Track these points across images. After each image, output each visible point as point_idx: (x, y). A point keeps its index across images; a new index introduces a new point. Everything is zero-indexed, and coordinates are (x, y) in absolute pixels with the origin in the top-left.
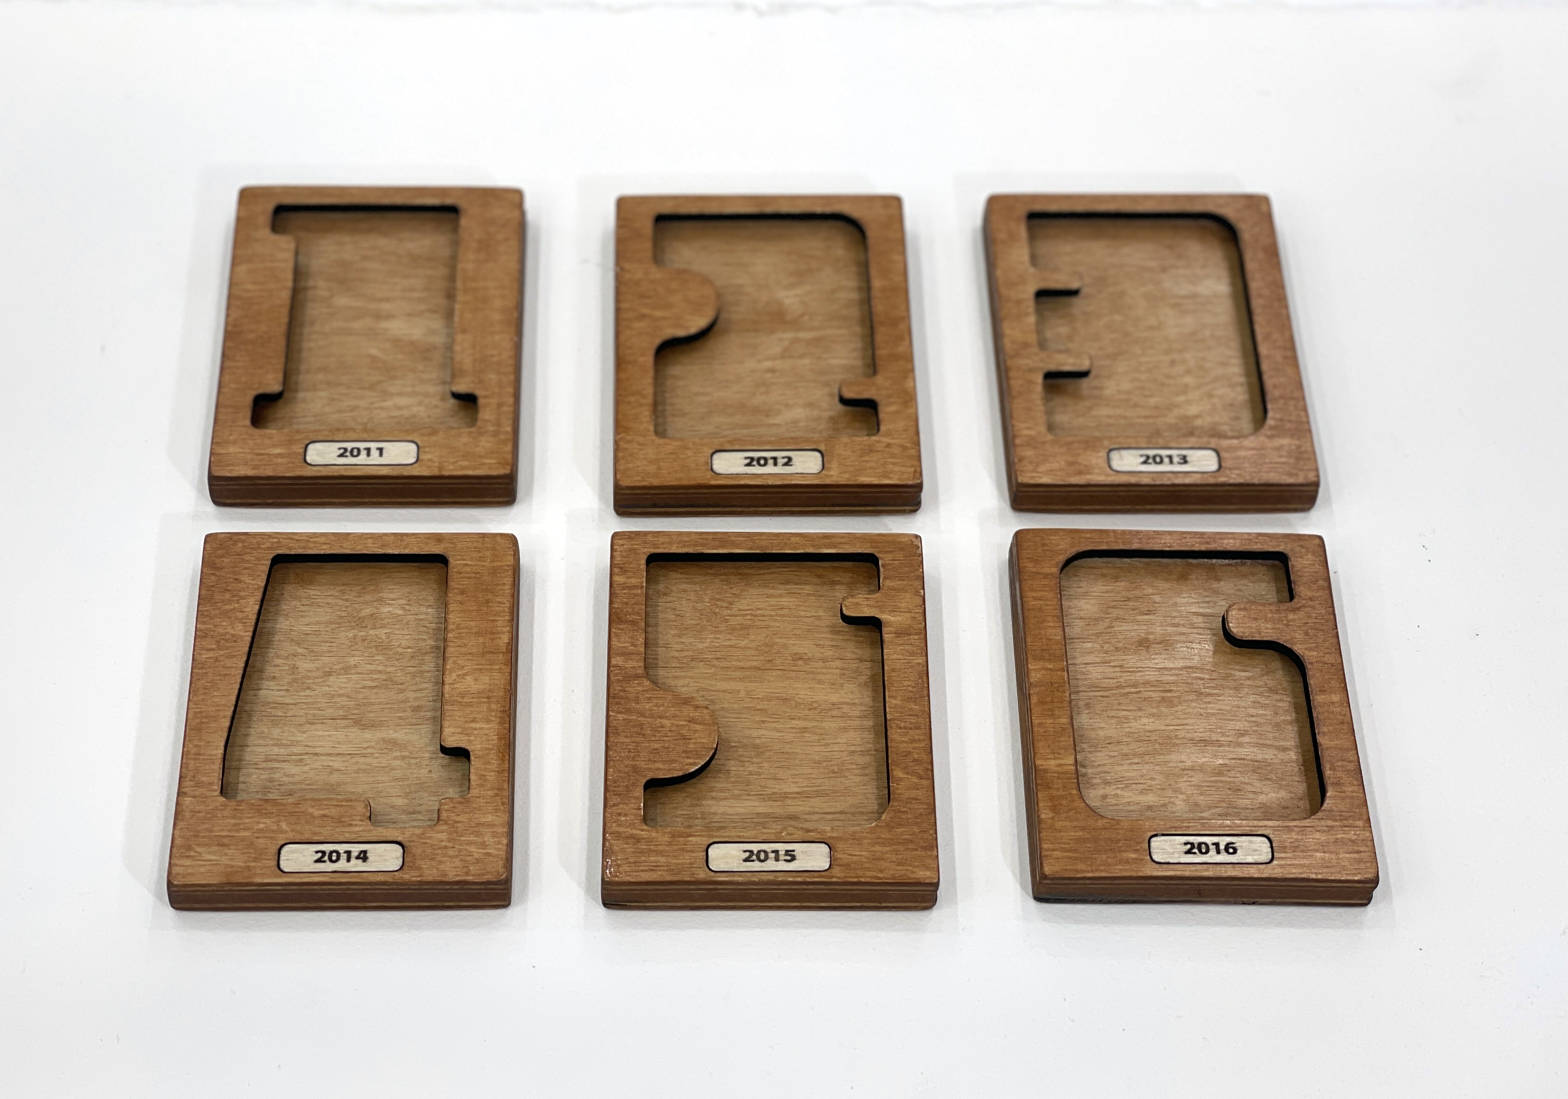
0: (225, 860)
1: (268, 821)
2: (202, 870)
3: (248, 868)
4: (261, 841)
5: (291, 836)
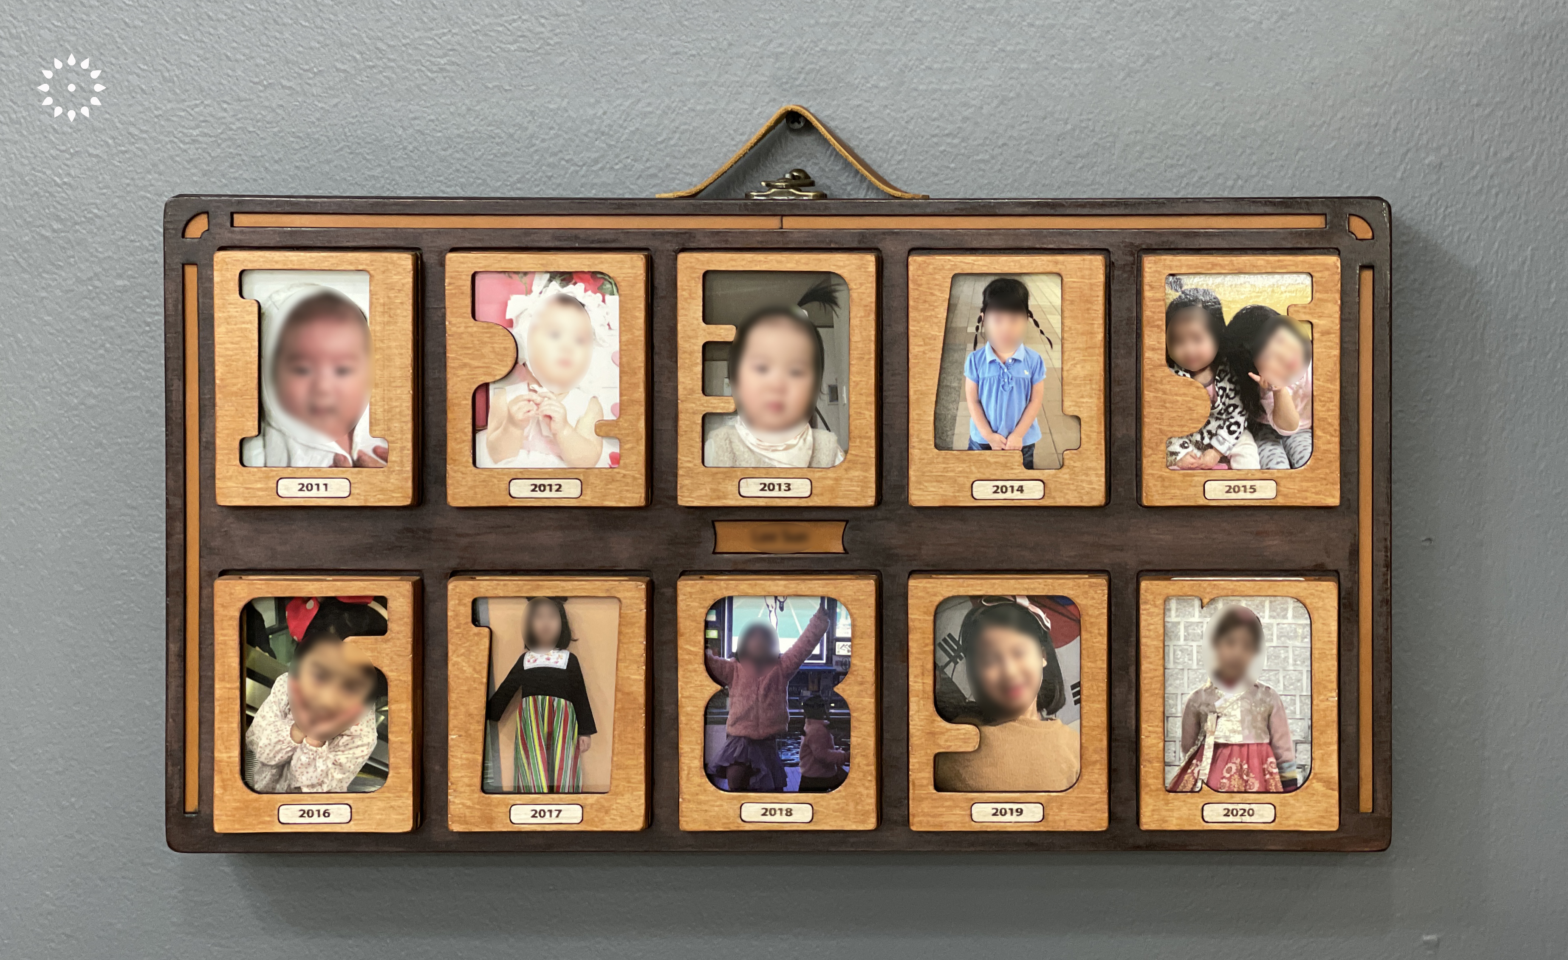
0: (941, 491)
1: (964, 465)
2: (929, 497)
3: (955, 497)
4: (961, 479)
5: (979, 476)
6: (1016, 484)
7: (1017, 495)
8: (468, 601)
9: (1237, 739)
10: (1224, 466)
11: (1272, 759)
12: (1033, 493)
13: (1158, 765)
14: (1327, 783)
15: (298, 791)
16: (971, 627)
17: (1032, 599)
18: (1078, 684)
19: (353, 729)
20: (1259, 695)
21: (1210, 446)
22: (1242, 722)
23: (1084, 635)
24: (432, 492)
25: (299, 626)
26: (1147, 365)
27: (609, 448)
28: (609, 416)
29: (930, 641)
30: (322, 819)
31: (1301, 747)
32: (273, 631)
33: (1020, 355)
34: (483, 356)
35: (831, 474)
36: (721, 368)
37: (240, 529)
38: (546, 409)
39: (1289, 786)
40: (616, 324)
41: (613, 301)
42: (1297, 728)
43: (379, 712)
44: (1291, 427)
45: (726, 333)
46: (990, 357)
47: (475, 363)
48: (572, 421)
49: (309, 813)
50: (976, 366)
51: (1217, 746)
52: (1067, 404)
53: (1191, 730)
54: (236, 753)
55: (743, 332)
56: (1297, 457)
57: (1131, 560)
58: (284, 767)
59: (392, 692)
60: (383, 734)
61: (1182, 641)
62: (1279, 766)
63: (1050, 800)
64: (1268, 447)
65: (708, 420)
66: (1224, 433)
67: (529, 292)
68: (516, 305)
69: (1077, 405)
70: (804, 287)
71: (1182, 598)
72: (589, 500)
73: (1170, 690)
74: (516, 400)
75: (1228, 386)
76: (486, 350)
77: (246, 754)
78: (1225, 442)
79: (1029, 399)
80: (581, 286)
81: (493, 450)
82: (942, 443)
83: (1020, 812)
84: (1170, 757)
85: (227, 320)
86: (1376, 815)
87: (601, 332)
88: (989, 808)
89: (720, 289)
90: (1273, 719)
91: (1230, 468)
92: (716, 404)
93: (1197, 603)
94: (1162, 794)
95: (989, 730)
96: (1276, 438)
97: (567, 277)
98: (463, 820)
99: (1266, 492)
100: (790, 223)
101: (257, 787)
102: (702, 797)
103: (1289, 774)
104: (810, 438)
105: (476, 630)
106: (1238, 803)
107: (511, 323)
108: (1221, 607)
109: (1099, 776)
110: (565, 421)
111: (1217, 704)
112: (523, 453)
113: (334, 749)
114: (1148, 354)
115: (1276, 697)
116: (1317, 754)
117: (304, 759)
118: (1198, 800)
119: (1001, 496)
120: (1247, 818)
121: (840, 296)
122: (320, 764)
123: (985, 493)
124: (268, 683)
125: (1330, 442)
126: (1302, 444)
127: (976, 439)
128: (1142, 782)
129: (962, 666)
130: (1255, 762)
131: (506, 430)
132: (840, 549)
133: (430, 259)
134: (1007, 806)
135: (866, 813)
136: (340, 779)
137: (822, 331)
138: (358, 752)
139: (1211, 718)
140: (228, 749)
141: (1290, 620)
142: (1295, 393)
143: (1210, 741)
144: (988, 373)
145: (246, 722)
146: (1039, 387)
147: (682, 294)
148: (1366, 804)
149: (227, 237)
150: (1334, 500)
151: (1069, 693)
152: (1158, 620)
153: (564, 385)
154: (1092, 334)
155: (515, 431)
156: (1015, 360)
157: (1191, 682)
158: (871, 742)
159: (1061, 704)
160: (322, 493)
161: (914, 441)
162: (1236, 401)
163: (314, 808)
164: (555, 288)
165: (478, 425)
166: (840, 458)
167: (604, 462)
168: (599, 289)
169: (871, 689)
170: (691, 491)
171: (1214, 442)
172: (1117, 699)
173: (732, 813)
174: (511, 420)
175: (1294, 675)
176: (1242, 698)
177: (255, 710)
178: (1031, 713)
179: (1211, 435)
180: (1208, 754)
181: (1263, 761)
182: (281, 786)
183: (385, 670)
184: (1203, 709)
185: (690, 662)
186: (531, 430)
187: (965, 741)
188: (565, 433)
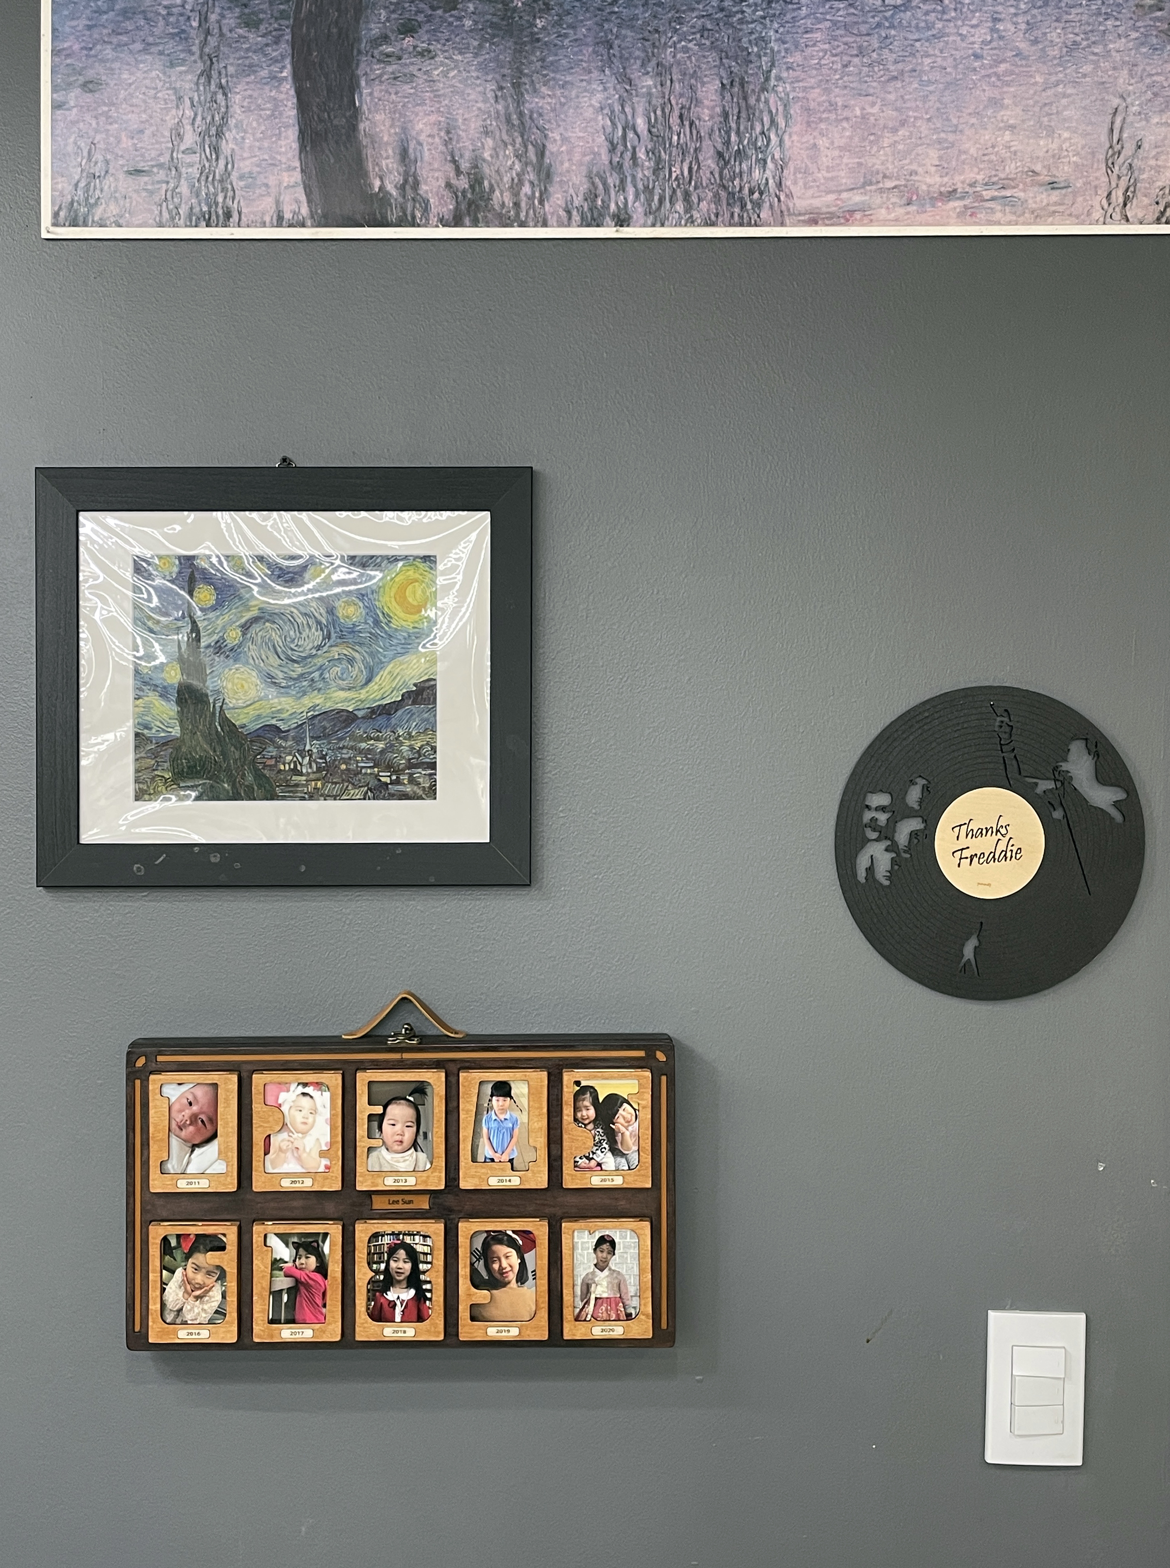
6: (508, 1178)
7: (508, 1183)
8: (263, 1236)
9: (605, 1295)
10: (599, 1168)
11: (621, 1304)
12: (515, 1182)
13: (571, 1309)
14: (647, 1316)
15: (185, 1323)
16: (486, 1245)
17: (514, 1232)
18: (534, 1271)
19: (211, 1293)
20: (615, 1275)
21: (593, 1158)
22: (607, 1287)
23: (537, 1248)
24: (245, 1183)
25: (186, 1246)
26: (565, 1123)
27: (325, 1162)
28: (325, 1148)
29: (469, 1251)
30: (197, 1337)
31: (634, 1298)
32: (175, 1248)
33: (508, 1116)
34: (269, 1122)
35: (425, 1174)
36: (375, 1124)
37: (160, 1202)
38: (296, 1144)
39: (629, 1316)
40: (328, 1105)
41: (327, 1095)
42: (632, 1290)
43: (222, 1285)
44: (629, 1150)
45: (379, 1110)
46: (494, 1117)
47: (266, 1125)
48: (308, 1150)
49: (191, 1334)
50: (488, 1121)
51: (596, 1299)
52: (531, 1141)
53: (585, 1292)
54: (159, 1306)
55: (385, 1108)
56: (631, 1164)
57: (559, 1212)
58: (180, 1311)
59: (228, 1278)
60: (224, 1296)
61: (580, 1251)
62: (624, 1307)
63: (522, 1326)
64: (619, 1159)
65: (370, 1149)
66: (599, 1152)
67: (288, 1091)
68: (283, 1097)
69: (536, 1141)
70: (412, 1087)
71: (581, 1229)
72: (316, 1189)
73: (575, 1273)
74: (283, 1141)
75: (601, 1131)
76: (271, 1119)
77: (163, 1305)
78: (599, 1157)
79: (512, 1137)
80: (312, 1088)
81: (273, 1163)
82: (474, 1160)
83: (509, 1331)
84: (576, 1305)
85: (155, 1107)
86: (669, 1330)
87: (320, 1108)
88: (494, 1330)
89: (375, 1088)
90: (622, 1286)
91: (602, 1170)
92: (373, 1143)
93: (587, 1232)
94: (574, 1322)
95: (494, 1292)
96: (623, 1155)
97: (305, 1085)
98: (259, 1337)
99: (618, 1181)
100: (406, 1056)
101: (168, 1321)
102: (366, 1325)
103: (628, 1311)
104: (414, 1156)
105: (266, 1248)
106: (607, 1326)
107: (280, 1105)
108: (597, 1235)
109: (544, 1314)
110: (304, 1149)
111: (596, 1279)
112: (285, 1165)
113: (202, 1303)
114: (565, 1117)
115: (623, 1275)
116: (643, 1302)
117: (189, 1307)
118: (589, 1325)
119: (501, 1184)
120: (611, 1333)
121: (428, 1091)
122: (196, 1310)
123: (494, 1183)
124: (173, 1272)
125: (647, 1158)
126: (634, 1158)
127: (488, 1156)
128: (564, 1317)
129: (482, 1262)
130: (613, 1305)
131: (278, 1155)
132: (428, 1207)
133: (244, 1075)
134: (503, 1328)
135: (439, 1333)
136: (204, 1317)
137: (420, 1107)
138: (213, 1304)
139: (593, 1285)
140: (155, 1304)
141: (628, 1240)
142: (631, 1134)
143: (593, 1297)
144: (493, 1125)
145: (163, 1290)
146: (516, 1131)
147: (358, 1092)
148: (664, 1326)
149: (153, 1066)
150: (649, 1185)
151: (530, 1275)
152: (570, 1241)
153: (304, 1133)
154: (541, 1108)
155: (282, 1155)
156: (506, 1119)
157: (585, 1269)
158: (442, 1299)
159: (527, 1279)
160: (197, 1186)
161: (462, 1158)
162: (605, 1138)
163: (193, 1331)
164: (301, 1089)
165: (267, 1152)
166: (428, 1166)
167: (322, 1169)
168: (320, 1090)
169: (442, 1274)
170: (362, 1183)
171: (595, 1156)
172: (553, 1277)
173: (379, 1333)
174: (280, 1149)
175: (631, 1265)
176: (607, 1276)
177: (167, 1285)
178: (513, 1284)
179: (594, 1153)
180: (592, 1302)
181: (617, 1305)
182: (178, 1321)
183: (225, 1268)
184: (590, 1282)
185: (360, 1262)
186: (289, 1154)
187: (484, 1298)
188: (305, 1155)
